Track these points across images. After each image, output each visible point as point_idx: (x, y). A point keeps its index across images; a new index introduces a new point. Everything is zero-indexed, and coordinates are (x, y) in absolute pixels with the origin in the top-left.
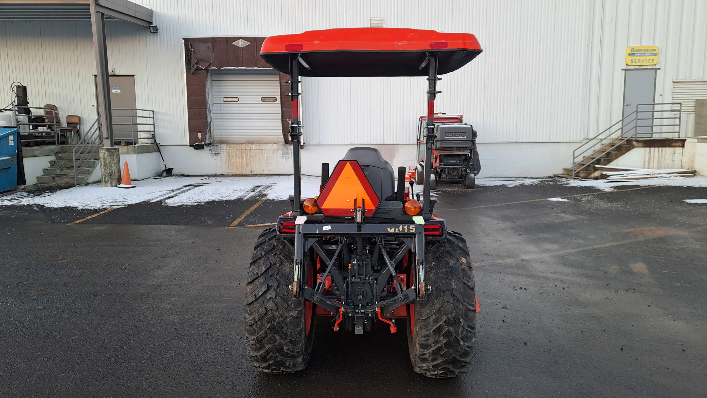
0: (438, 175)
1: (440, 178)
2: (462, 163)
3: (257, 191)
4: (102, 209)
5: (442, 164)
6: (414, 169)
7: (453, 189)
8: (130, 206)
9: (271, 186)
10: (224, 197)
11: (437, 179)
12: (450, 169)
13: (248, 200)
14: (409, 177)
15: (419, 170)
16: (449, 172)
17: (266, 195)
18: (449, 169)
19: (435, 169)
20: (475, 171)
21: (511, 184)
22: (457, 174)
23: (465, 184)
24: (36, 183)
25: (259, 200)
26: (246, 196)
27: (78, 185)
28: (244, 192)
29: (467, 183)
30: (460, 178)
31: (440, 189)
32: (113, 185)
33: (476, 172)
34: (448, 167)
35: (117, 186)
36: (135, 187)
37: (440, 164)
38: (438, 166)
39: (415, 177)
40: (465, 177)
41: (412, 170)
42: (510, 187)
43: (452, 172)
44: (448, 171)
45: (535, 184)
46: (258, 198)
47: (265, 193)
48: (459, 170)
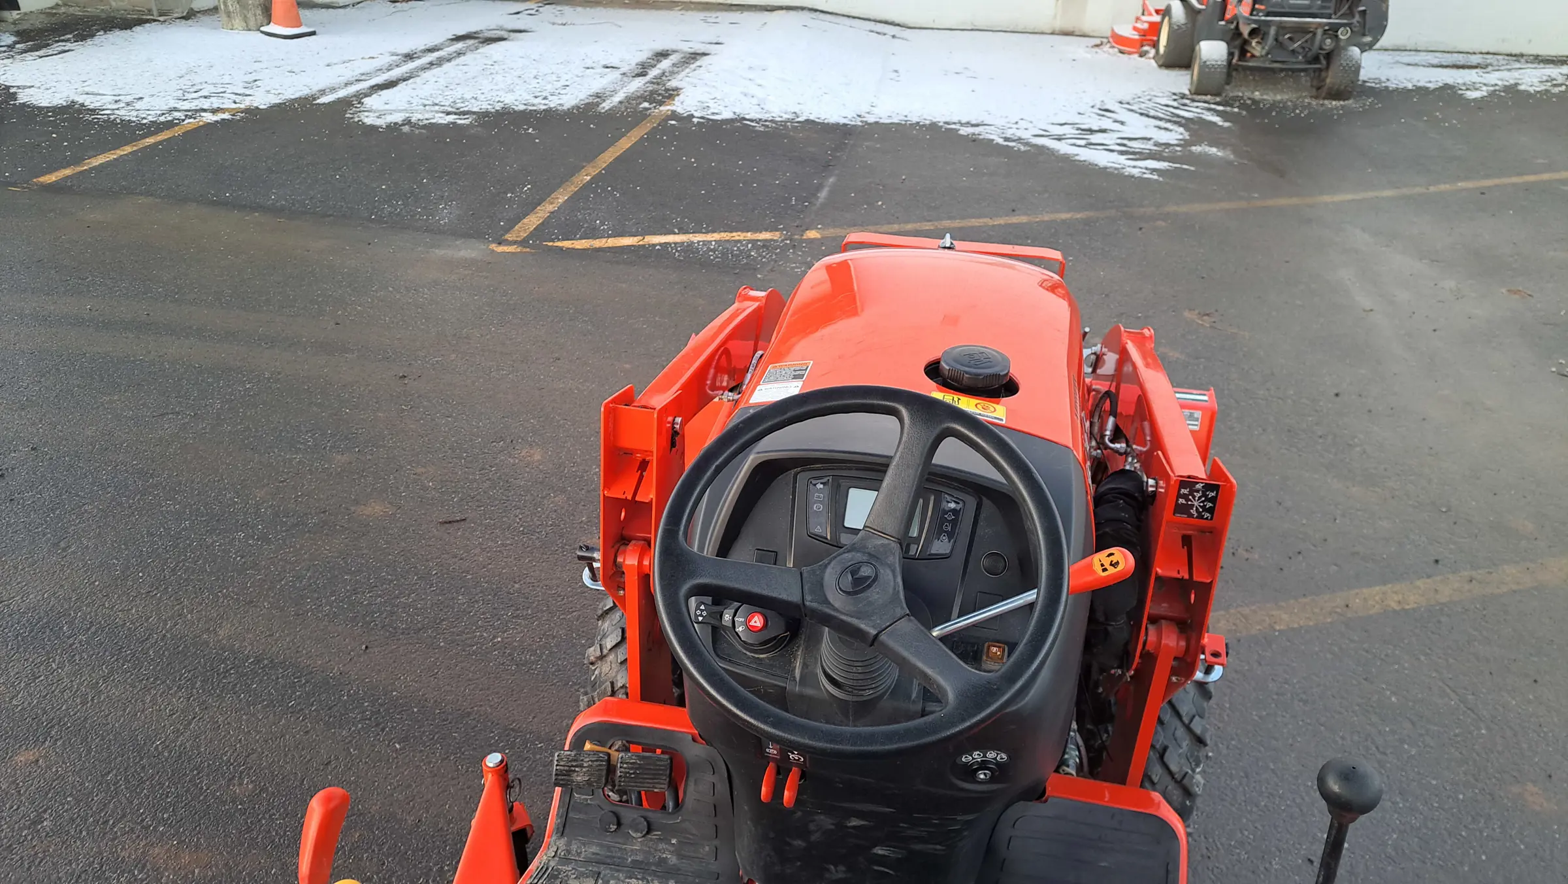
0: (1238, 42)
1: (1243, 53)
2: (1329, 8)
3: (653, 73)
4: (162, 123)
5: (1263, 7)
6: (1157, 12)
7: (1279, 97)
8: (252, 112)
9: (705, 54)
10: (544, 94)
11: (1234, 61)
12: (1284, 28)
13: (611, 114)
14: (1137, 37)
15: (1174, 20)
16: (1280, 38)
17: (671, 94)
18: (1282, 27)
19: (1230, 22)
20: (1364, 35)
21: (1474, 87)
22: (1304, 48)
23: (1324, 80)
24: (57, 5)
25: (646, 116)
26: (615, 91)
27: (161, 19)
28: (615, 75)
29: (1331, 79)
30: (1310, 63)
31: (1236, 94)
32: (252, 23)
33: (1368, 39)
34: (1281, 22)
35: (262, 29)
36: (313, 33)
37: (1253, 9)
38: (1247, 15)
39: (1158, 41)
40: (1329, 56)
41: (1150, 14)
42: (1475, 100)
43: (1290, 38)
44: (1277, 34)
45: (1556, 90)
46: (646, 105)
47: (673, 84)
48: (1315, 34)
